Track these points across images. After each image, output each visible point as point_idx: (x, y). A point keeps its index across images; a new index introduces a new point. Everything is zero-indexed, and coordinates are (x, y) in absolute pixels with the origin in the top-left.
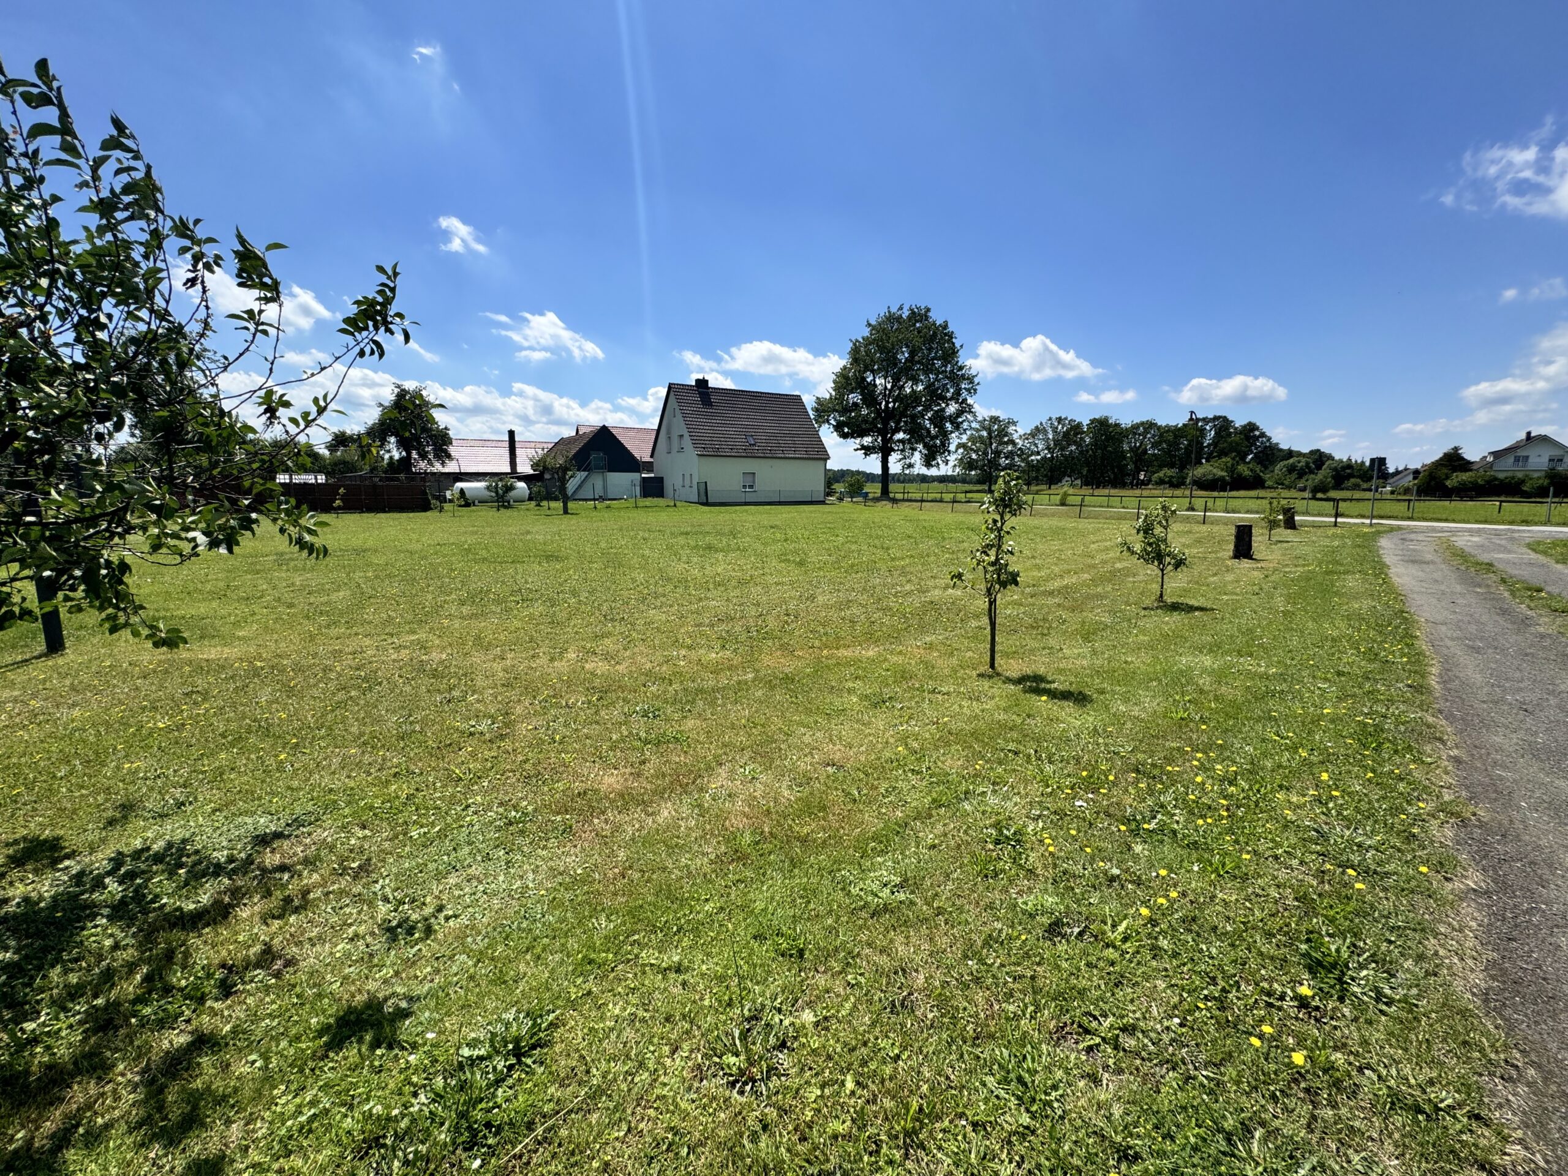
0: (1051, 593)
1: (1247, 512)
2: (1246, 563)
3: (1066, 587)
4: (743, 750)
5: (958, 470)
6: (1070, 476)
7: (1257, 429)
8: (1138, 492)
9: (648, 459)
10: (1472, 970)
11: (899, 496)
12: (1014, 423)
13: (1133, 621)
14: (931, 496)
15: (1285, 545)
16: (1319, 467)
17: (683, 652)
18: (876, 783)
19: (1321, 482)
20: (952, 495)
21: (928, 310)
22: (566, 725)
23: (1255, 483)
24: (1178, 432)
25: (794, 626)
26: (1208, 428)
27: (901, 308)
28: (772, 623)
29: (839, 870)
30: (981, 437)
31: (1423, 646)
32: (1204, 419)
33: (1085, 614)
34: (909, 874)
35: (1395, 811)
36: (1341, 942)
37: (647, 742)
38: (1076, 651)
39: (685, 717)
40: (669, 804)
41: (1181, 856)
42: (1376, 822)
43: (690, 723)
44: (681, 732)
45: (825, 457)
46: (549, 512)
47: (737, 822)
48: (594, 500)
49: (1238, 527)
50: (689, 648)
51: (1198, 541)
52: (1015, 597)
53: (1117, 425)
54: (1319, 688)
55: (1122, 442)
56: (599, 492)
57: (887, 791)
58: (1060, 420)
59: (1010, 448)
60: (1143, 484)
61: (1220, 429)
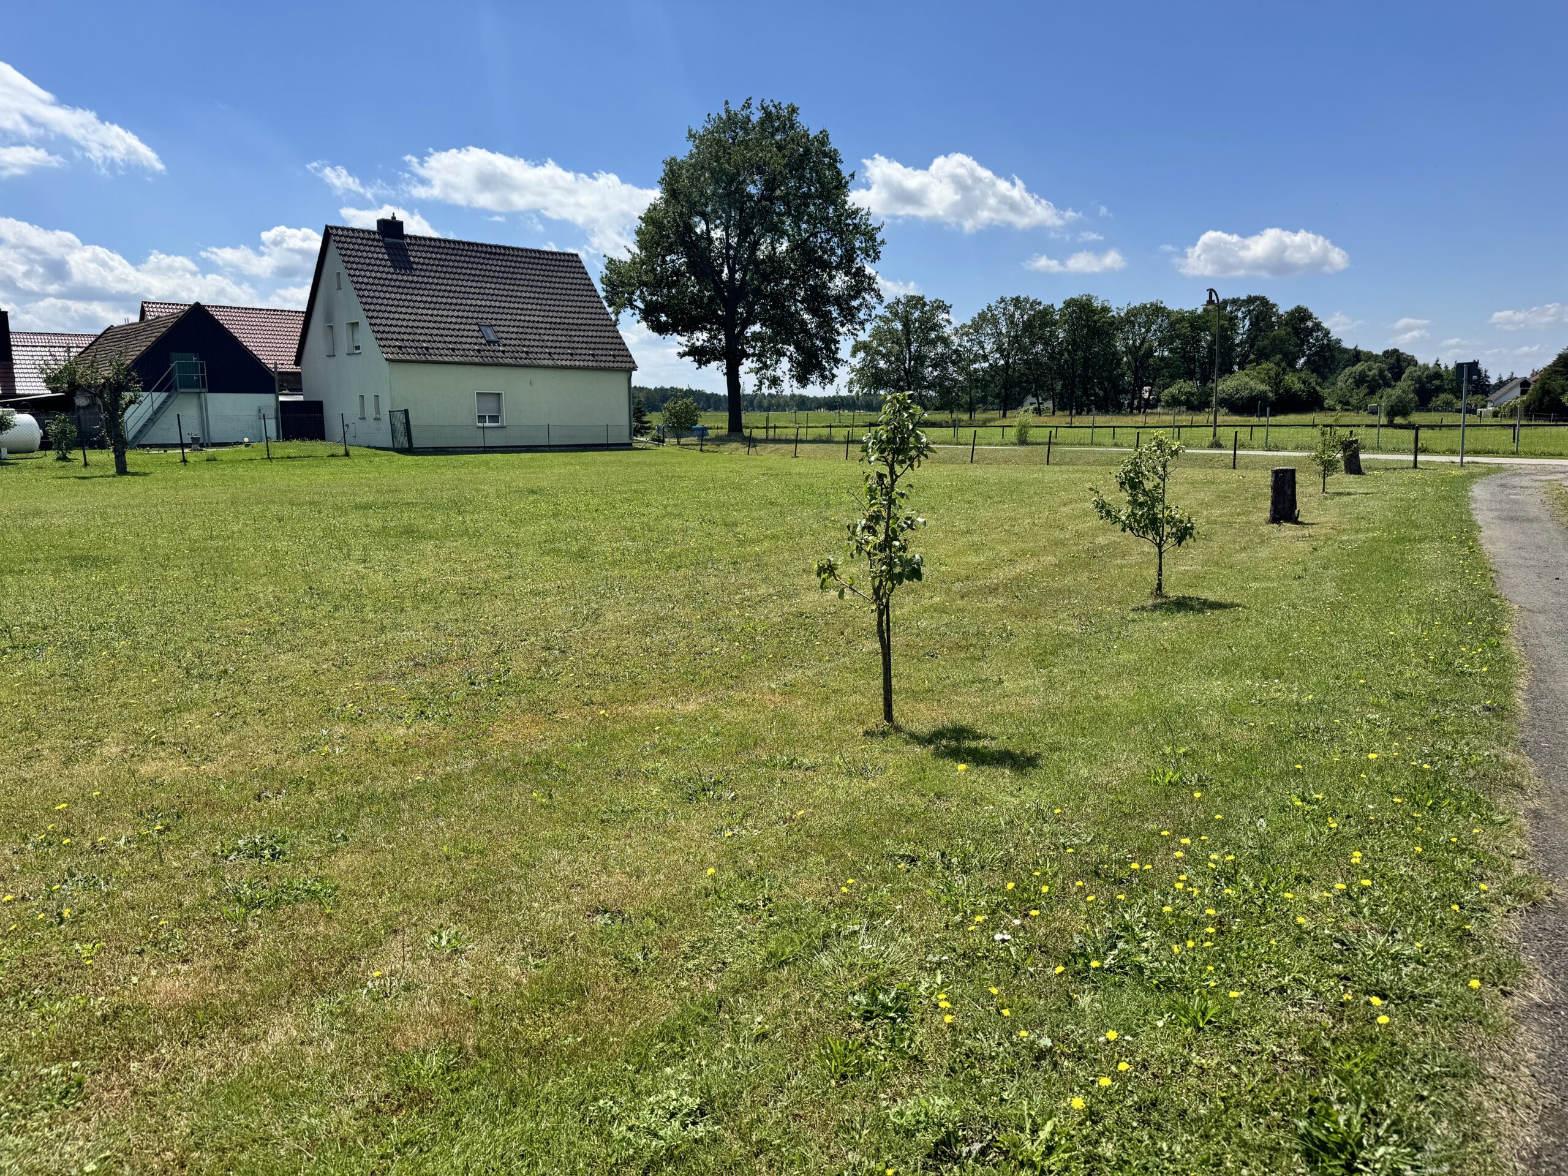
0: (993, 590)
1: (1297, 448)
2: (1288, 530)
3: (1018, 578)
4: (440, 901)
5: (856, 388)
6: (1035, 396)
7: (1310, 317)
8: (1139, 419)
9: (291, 368)
10: (1523, 1124)
11: (759, 434)
12: (946, 309)
13: (1115, 630)
14: (813, 433)
15: (1345, 499)
16: (1397, 377)
17: (340, 729)
18: (675, 935)
19: (1400, 400)
20: (844, 432)
21: (794, 110)
22: (90, 884)
23: (1310, 403)
24: (1197, 323)
25: (558, 668)
26: (1240, 315)
27: (747, 105)
28: (519, 665)
29: (596, 1099)
30: (892, 331)
31: (1512, 646)
32: (1234, 302)
33: (1042, 622)
34: (714, 1091)
35: (1446, 899)
36: (1353, 1109)
37: (253, 904)
38: (1023, 683)
39: (334, 851)
40: (288, 1018)
41: (1145, 1004)
42: (1420, 919)
43: (344, 862)
44: (321, 879)
45: (630, 367)
46: (85, 472)
47: (416, 1035)
48: (182, 446)
49: (1276, 473)
50: (353, 720)
51: (1223, 498)
52: (937, 599)
53: (1106, 310)
54: (1368, 721)
55: (1112, 337)
56: (191, 429)
57: (693, 947)
58: (1017, 302)
59: (940, 349)
60: (1149, 405)
61: (1257, 318)
